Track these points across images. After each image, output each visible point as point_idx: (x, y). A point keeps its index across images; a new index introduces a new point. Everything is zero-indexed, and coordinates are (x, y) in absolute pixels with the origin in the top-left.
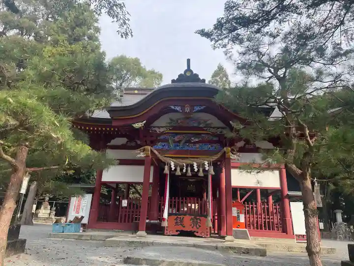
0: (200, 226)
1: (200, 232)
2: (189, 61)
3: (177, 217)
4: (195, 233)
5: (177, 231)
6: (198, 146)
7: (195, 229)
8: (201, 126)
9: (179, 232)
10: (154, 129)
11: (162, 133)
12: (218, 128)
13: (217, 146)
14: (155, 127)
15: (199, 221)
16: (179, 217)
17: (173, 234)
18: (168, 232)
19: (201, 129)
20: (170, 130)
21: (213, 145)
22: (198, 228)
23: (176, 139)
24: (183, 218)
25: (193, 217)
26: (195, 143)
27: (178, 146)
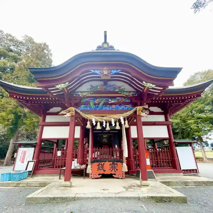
0: (117, 170)
1: (117, 174)
2: (105, 32)
3: (99, 164)
4: (113, 175)
5: (99, 174)
6: (114, 106)
7: (113, 172)
8: (116, 91)
9: (101, 176)
10: (77, 93)
11: (84, 97)
12: (130, 92)
13: (129, 106)
14: (78, 92)
15: (116, 166)
16: (101, 163)
17: (96, 177)
18: (92, 175)
19: (117, 93)
20: (91, 94)
21: (126, 105)
22: (115, 171)
23: (97, 101)
24: (104, 164)
25: (111, 163)
26: (112, 104)
27: (98, 107)
